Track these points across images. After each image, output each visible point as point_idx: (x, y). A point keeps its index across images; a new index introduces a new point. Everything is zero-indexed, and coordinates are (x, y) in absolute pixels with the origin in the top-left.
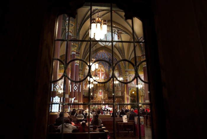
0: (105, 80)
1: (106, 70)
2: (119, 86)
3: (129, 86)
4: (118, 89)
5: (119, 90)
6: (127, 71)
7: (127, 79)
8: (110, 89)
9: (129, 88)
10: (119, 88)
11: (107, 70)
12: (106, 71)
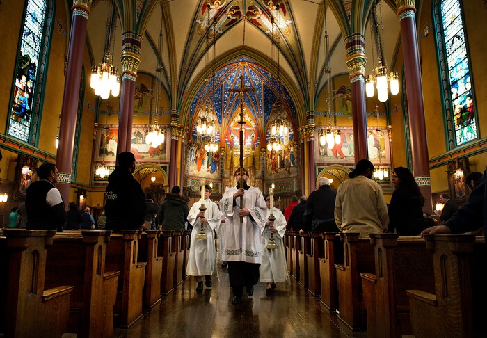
0: (253, 148)
1: (259, 119)
2: (292, 165)
3: (316, 162)
4: (289, 173)
5: (291, 176)
6: (313, 117)
7: (313, 139)
8: (267, 172)
9: (317, 167)
10: (292, 169)
11: (261, 121)
12: (257, 124)
